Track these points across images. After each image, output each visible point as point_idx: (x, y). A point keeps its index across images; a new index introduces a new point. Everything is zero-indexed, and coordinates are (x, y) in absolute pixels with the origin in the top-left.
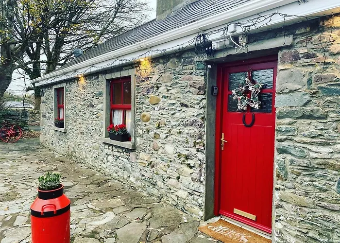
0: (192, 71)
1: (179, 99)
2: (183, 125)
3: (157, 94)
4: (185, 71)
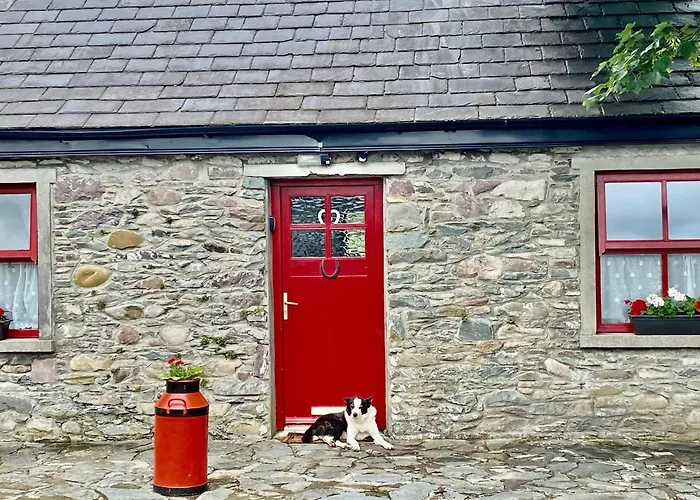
0: (234, 190)
1: (201, 238)
2: (214, 284)
3: (134, 226)
4: (219, 189)
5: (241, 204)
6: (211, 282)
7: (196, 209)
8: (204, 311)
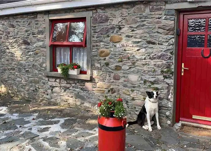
0: (161, 16)
1: (145, 38)
2: (150, 58)
3: (119, 33)
4: (154, 16)
5: (164, 22)
6: (149, 57)
7: (144, 25)
8: (145, 69)
